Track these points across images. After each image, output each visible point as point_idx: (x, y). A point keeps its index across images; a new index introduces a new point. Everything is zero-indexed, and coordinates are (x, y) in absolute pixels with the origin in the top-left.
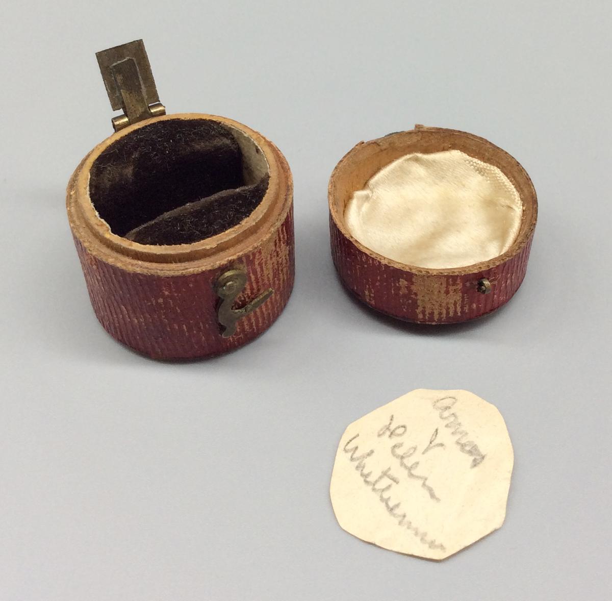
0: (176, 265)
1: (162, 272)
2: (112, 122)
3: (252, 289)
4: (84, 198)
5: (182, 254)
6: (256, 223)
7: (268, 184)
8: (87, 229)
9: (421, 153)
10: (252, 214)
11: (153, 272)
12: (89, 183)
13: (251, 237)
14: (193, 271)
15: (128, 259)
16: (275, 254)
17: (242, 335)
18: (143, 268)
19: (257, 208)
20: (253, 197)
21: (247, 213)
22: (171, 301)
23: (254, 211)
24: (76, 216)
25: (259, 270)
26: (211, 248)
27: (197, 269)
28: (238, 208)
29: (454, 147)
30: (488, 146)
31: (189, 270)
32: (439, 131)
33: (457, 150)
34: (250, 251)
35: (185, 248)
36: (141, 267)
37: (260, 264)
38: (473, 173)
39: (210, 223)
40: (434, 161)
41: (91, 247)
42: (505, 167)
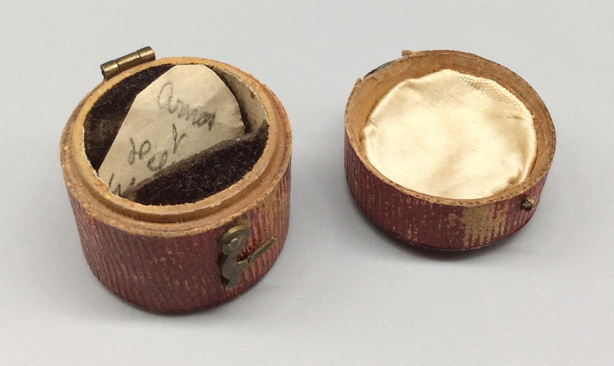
0: (180, 225)
1: (166, 233)
2: (102, 68)
3: (254, 241)
4: (80, 156)
5: (187, 214)
6: (259, 177)
7: (268, 133)
8: (84, 188)
9: (412, 78)
10: (254, 167)
11: (157, 233)
12: (83, 138)
13: (254, 191)
14: (198, 231)
15: (129, 220)
16: (277, 204)
17: (242, 285)
18: (147, 230)
19: (259, 161)
20: (254, 149)
21: (249, 167)
22: (173, 259)
23: (257, 164)
24: (72, 175)
25: (261, 222)
26: (216, 206)
27: (202, 228)
28: (240, 161)
29: (444, 67)
30: (479, 60)
31: (194, 230)
32: (427, 54)
33: (447, 69)
34: (254, 207)
35: (189, 208)
36: (144, 228)
37: (263, 217)
38: (468, 89)
39: (213, 179)
40: (428, 84)
41: (90, 208)
42: (500, 79)
